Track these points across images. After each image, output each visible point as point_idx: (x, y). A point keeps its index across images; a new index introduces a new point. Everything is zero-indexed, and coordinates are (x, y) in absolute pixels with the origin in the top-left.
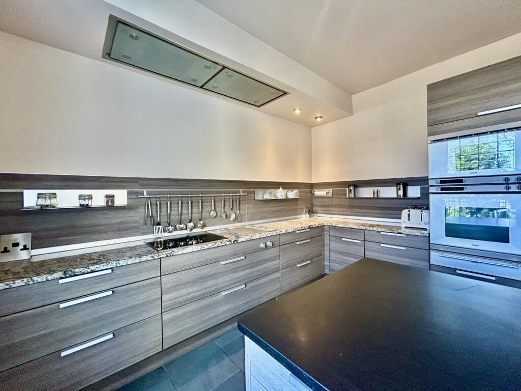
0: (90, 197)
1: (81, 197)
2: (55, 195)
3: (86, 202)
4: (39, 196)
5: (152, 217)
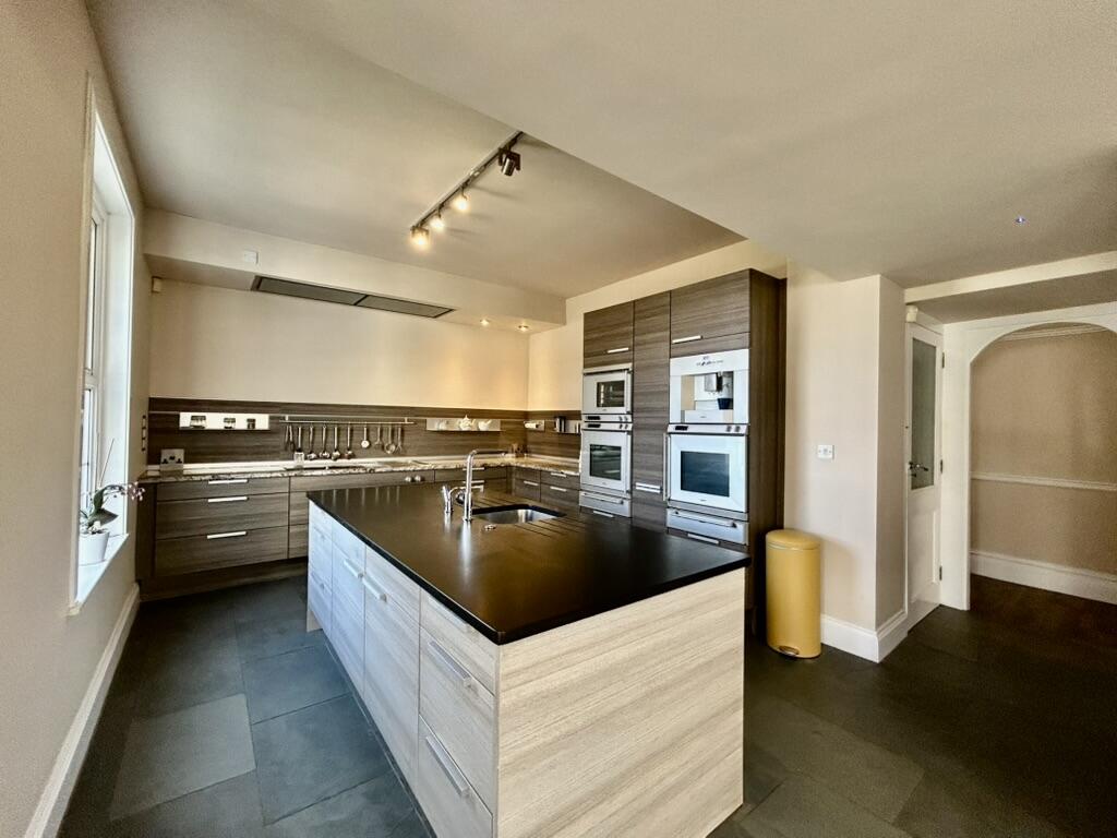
0: (233, 421)
1: (226, 420)
2: (204, 418)
3: (229, 425)
4: (193, 418)
5: (293, 442)
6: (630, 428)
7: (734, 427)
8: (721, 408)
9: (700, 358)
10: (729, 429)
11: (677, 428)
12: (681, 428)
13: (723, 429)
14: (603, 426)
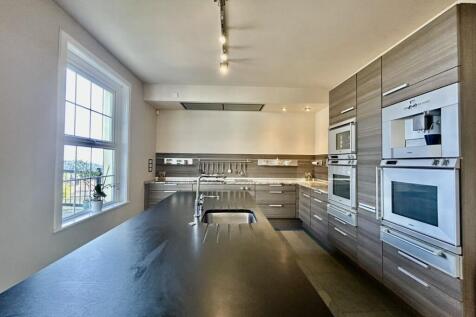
1: (178, 161)
2: (171, 160)
4: (168, 160)
6: (355, 163)
7: (441, 161)
8: (428, 144)
9: (407, 103)
10: (436, 163)
11: (388, 163)
12: (392, 163)
13: (430, 163)
14: (340, 162)
